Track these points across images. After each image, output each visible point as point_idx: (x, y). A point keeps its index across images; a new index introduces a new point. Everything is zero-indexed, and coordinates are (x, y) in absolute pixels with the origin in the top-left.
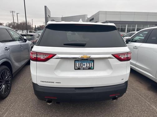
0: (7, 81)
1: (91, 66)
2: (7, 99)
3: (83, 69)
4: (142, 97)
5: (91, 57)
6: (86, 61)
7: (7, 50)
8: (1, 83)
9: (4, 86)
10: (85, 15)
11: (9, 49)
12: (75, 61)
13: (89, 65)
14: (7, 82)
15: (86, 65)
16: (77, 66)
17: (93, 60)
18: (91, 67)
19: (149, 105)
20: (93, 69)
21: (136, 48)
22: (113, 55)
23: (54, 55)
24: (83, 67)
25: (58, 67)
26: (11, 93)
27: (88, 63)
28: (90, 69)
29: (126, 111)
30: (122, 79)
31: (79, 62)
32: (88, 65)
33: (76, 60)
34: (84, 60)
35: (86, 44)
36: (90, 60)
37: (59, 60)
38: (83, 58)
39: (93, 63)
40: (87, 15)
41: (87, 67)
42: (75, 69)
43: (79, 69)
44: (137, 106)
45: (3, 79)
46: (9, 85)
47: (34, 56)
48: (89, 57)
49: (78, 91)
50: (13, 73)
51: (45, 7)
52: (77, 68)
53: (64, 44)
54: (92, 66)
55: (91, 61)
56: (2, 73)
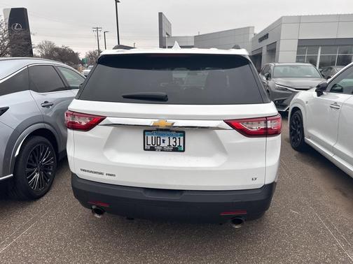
0: (46, 166)
1: (178, 144)
2: (41, 200)
3: (161, 151)
4: (332, 228)
5: (174, 125)
6: (168, 133)
7: (48, 106)
8: (32, 170)
9: (37, 175)
10: (249, 28)
11: (51, 105)
12: (145, 131)
13: (175, 142)
14: (45, 169)
15: (168, 141)
16: (150, 142)
17: (184, 133)
18: (180, 146)
19: (339, 249)
20: (184, 151)
21: (335, 106)
22: (228, 122)
23: (103, 118)
24: (162, 145)
25: (109, 143)
26: (53, 190)
27: (171, 138)
28: (175, 150)
29: (272, 255)
30: (254, 177)
31: (153, 134)
32: (172, 143)
33: (147, 130)
34: (162, 130)
35: (167, 96)
36: (177, 132)
37: (112, 128)
38: (158, 126)
39: (182, 138)
40: (253, 27)
41: (169, 145)
42: (145, 149)
43: (153, 149)
44: (305, 249)
45: (35, 162)
46: (50, 173)
47: (69, 119)
48: (170, 125)
49: (149, 196)
50: (59, 152)
51: (161, 14)
52: (149, 148)
53: (125, 97)
54: (182, 144)
55: (179, 134)
56: (35, 150)
